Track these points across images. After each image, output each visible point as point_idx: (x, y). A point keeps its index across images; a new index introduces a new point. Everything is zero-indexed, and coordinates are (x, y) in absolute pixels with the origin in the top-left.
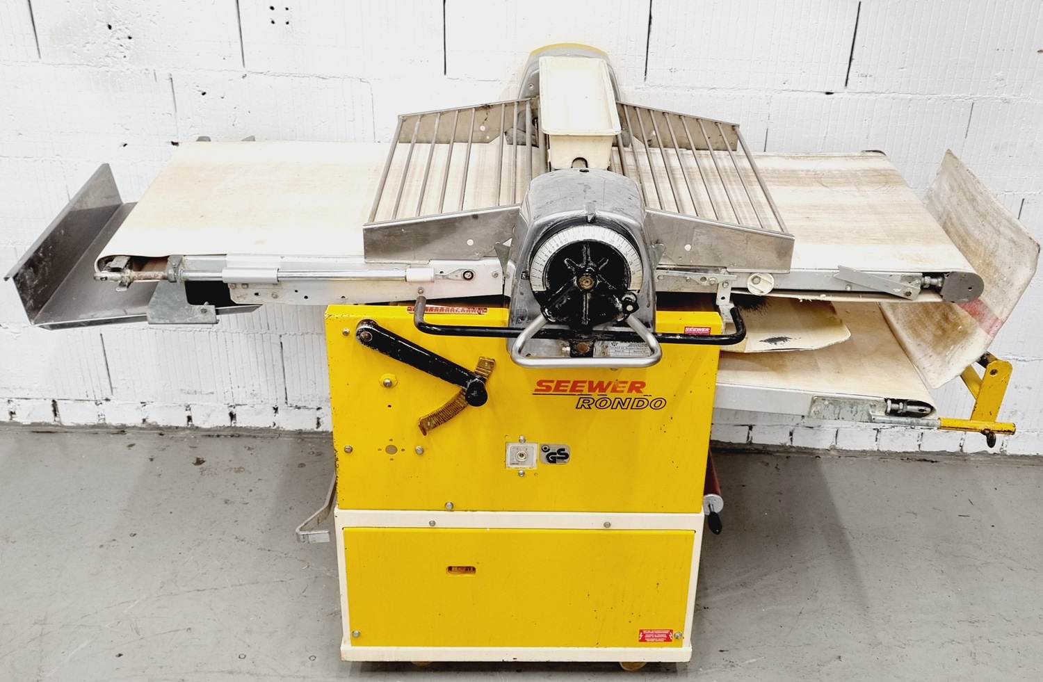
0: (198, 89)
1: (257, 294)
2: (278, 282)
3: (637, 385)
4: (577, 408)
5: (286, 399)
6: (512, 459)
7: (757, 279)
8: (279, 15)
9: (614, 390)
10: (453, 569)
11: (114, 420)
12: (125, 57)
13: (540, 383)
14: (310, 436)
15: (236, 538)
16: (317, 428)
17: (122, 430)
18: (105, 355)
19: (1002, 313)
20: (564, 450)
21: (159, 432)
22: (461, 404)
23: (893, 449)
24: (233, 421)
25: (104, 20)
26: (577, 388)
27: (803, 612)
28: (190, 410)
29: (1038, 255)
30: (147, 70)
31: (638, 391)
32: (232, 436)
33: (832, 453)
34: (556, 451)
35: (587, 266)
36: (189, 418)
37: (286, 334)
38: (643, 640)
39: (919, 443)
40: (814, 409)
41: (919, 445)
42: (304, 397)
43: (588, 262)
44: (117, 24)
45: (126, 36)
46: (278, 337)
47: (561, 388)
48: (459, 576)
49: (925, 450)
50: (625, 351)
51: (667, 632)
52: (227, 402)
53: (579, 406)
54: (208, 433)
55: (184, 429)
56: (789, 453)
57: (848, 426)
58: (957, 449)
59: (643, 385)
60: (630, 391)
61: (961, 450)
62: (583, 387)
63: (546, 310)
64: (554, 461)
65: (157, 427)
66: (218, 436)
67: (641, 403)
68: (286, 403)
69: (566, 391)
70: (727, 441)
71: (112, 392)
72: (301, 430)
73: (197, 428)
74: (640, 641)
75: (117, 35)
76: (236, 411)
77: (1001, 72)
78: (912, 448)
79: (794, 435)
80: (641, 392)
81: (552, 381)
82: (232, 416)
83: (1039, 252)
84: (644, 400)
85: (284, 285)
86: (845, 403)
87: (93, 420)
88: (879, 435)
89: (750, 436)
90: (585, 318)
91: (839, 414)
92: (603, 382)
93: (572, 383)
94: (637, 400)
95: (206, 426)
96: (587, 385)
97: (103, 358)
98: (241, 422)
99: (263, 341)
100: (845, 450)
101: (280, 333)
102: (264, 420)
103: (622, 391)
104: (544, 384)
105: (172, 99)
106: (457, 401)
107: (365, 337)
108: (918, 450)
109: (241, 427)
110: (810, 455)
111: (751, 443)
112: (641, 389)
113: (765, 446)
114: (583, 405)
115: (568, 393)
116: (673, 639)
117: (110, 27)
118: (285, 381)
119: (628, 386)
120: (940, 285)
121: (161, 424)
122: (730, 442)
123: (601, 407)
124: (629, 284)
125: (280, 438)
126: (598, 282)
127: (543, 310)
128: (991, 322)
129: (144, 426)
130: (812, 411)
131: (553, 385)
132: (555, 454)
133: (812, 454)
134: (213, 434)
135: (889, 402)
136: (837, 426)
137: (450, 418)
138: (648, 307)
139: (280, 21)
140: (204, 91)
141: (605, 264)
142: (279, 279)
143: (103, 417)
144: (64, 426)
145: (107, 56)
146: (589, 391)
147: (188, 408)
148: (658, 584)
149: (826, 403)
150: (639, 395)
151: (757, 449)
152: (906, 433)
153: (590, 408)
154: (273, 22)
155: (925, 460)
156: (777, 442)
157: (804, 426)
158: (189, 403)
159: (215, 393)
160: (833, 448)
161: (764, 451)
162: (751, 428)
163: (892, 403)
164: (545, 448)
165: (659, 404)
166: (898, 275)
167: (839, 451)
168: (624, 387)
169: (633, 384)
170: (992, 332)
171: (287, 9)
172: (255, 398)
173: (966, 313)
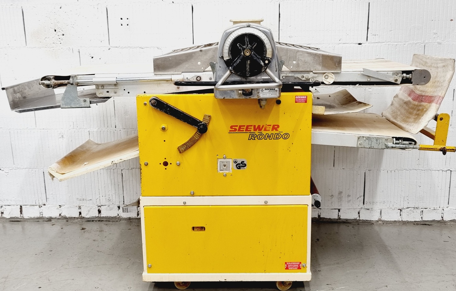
0: (90, 55)
1: (108, 92)
2: (116, 84)
3: (275, 127)
4: (249, 139)
5: (124, 201)
6: (220, 168)
7: (327, 77)
8: (124, 22)
9: (265, 130)
10: (195, 229)
11: (46, 215)
12: (61, 43)
13: (231, 127)
14: (134, 220)
15: (98, 251)
16: (138, 216)
17: (50, 219)
18: (45, 182)
19: (442, 93)
20: (244, 162)
21: (67, 220)
22: (196, 138)
23: (410, 220)
24: (100, 214)
25: (53, 28)
26: (248, 129)
27: (368, 272)
28: (81, 209)
29: (454, 63)
30: (69, 48)
31: (277, 130)
32: (99, 221)
33: (380, 222)
34: (240, 163)
35: (247, 46)
36: (80, 213)
37: (124, 169)
38: (287, 268)
39: (422, 216)
40: (359, 142)
41: (422, 217)
42: (132, 200)
43: (248, 45)
44: (58, 29)
45: (62, 34)
46: (121, 170)
47: (241, 129)
48: (198, 232)
49: (425, 220)
50: (267, 94)
51: (298, 263)
52: (97, 204)
53: (250, 139)
54: (88, 220)
55: (77, 218)
56: (358, 222)
57: (386, 208)
58: (440, 219)
59: (278, 126)
60: (272, 130)
61: (443, 219)
62: (251, 128)
63: (230, 67)
64: (239, 168)
65: (65, 218)
66: (93, 221)
67: (278, 136)
68: (124, 204)
69: (243, 131)
70: (328, 218)
71: (47, 201)
72: (130, 217)
73: (83, 217)
74: (286, 269)
75: (58, 34)
76: (102, 209)
77: (435, 30)
78: (418, 219)
79: (360, 213)
80: (278, 130)
81: (237, 126)
82: (99, 212)
83: (455, 62)
84: (279, 134)
85: (119, 87)
86: (373, 138)
87: (37, 215)
88: (401, 212)
89: (339, 214)
90: (248, 73)
91: (371, 145)
92: (260, 126)
93: (246, 126)
94: (276, 135)
95: (88, 216)
96: (253, 127)
97: (44, 183)
98: (103, 214)
99: (114, 173)
100: (386, 221)
101: (121, 169)
102: (113, 213)
103: (269, 130)
104: (233, 127)
105: (79, 60)
106: (194, 136)
107: (153, 102)
108: (421, 220)
109: (103, 217)
110: (369, 223)
111: (340, 219)
112: (277, 129)
113: (347, 220)
114: (251, 138)
115: (244, 132)
116: (302, 267)
117: (55, 31)
118: (123, 193)
119: (271, 127)
120: (411, 77)
121: (68, 216)
122: (330, 218)
123: (260, 139)
124: (266, 54)
125: (121, 222)
126: (252, 53)
127: (229, 68)
128: (438, 99)
129: (60, 217)
130: (358, 144)
131: (237, 128)
132: (240, 164)
133: (370, 223)
134: (90, 220)
135: (394, 139)
136: (381, 208)
137: (192, 146)
138: (276, 71)
139: (125, 25)
140: (93, 56)
141: (255, 45)
142: (117, 82)
143: (42, 214)
144: (24, 219)
145: (53, 43)
146: (254, 131)
147: (80, 208)
148: (292, 235)
149: (365, 139)
150: (277, 132)
151: (343, 221)
152: (414, 211)
153: (255, 139)
154: (122, 25)
155: (426, 224)
156: (353, 218)
157: (365, 209)
158: (80, 205)
159: (92, 200)
160: (380, 220)
161: (346, 222)
162: (339, 210)
163: (396, 140)
164: (235, 161)
165: (286, 136)
166: (391, 73)
167: (383, 221)
168: (270, 128)
169: (274, 126)
170: (438, 103)
171: (128, 19)
172: (110, 201)
173: (427, 103)
